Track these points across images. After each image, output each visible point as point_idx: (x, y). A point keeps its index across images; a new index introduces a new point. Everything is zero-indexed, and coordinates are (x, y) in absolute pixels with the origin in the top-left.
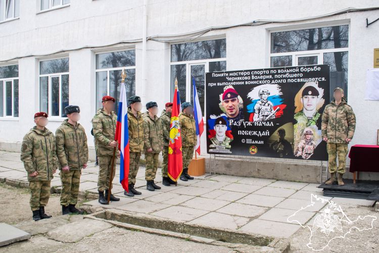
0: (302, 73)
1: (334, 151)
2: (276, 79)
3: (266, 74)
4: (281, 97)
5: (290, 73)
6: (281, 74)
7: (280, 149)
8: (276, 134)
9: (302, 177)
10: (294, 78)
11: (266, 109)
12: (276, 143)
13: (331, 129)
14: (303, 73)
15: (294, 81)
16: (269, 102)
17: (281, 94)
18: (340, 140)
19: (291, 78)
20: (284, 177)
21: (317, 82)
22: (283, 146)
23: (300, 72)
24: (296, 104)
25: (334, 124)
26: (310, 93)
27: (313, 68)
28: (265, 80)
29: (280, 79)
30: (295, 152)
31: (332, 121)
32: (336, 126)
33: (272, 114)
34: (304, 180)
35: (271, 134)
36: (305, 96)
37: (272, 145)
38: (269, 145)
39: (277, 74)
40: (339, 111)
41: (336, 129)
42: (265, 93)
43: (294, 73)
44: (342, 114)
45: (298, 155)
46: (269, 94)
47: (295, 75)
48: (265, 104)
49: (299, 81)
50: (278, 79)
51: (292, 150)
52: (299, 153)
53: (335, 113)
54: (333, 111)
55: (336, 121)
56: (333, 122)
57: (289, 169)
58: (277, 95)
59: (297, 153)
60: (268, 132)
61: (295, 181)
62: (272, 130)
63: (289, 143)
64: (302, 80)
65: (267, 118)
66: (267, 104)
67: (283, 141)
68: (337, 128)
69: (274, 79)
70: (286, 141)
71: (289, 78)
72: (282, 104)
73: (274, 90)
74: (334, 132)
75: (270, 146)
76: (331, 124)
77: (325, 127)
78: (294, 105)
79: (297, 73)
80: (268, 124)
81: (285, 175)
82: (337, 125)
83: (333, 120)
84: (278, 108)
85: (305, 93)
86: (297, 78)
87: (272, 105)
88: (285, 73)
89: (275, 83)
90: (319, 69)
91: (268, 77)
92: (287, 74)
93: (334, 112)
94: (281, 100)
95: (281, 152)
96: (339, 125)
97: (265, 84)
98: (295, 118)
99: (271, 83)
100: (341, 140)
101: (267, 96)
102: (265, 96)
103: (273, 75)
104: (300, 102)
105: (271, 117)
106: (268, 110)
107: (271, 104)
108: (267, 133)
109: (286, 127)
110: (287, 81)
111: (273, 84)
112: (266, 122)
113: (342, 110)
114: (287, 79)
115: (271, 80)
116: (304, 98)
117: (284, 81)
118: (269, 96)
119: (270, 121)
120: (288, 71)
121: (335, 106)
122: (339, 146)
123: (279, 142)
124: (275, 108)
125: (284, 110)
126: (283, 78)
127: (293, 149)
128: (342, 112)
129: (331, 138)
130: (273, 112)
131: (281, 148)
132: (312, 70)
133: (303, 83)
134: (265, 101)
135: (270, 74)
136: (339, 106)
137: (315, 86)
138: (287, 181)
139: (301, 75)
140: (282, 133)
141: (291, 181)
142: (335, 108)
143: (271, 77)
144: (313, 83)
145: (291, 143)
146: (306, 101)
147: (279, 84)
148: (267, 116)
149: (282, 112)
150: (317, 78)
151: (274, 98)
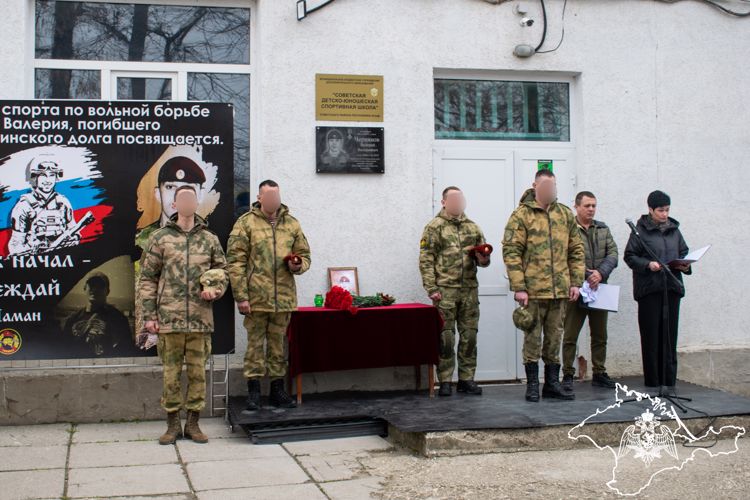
0: (158, 119)
1: (178, 355)
2: (82, 132)
3: (50, 117)
4: (96, 183)
5: (125, 119)
6: (96, 118)
7: (92, 331)
8: (81, 290)
9: (144, 405)
10: (135, 133)
11: (52, 219)
12: (82, 315)
13: (176, 296)
14: (162, 119)
15: (136, 140)
16: (60, 198)
17: (97, 174)
18: (198, 324)
19: (126, 133)
20: (90, 414)
21: (201, 148)
22: (102, 323)
23: (152, 118)
24: (142, 205)
25: (184, 280)
26: (180, 174)
27: (189, 110)
28: (47, 133)
29: (95, 133)
30: (137, 336)
31: (177, 273)
32: (187, 287)
33: (68, 233)
34: (151, 413)
35: (65, 290)
36: (167, 183)
37: (70, 323)
38: (59, 322)
39: (86, 117)
40: (194, 247)
41: (188, 296)
42: (48, 173)
43: (137, 119)
44: (203, 254)
45: (147, 345)
46: (61, 174)
47: (140, 125)
48: (48, 202)
49: (149, 140)
50: (88, 133)
51: (131, 332)
52: (152, 339)
53: (185, 253)
54: (177, 246)
55: (188, 273)
56: (182, 276)
57: (105, 387)
58: (86, 178)
59: (144, 339)
60: (57, 286)
61: (123, 421)
62: (68, 278)
63: (120, 314)
64: (157, 139)
65: (54, 244)
66: (52, 205)
67: (102, 308)
68: (190, 292)
69: (77, 133)
70: (111, 308)
71: (121, 132)
72: (101, 204)
73: (76, 164)
74: (183, 303)
75: (63, 325)
76: (173, 282)
77: (153, 290)
78: (136, 206)
79: (144, 119)
80: (57, 263)
81: (96, 406)
82: (191, 283)
83: (181, 270)
84: (88, 215)
85: (167, 175)
86: (144, 133)
87: (69, 206)
88: (109, 118)
89: (80, 145)
90: (205, 112)
91: (55, 125)
92: (115, 122)
93: (182, 249)
94: (97, 192)
95: (97, 339)
96: (196, 284)
97: (46, 144)
98: (137, 242)
99: (65, 142)
100: (201, 323)
101: (52, 180)
102: (47, 181)
103: (73, 120)
104: (154, 199)
105: (67, 239)
106: (58, 221)
107: (66, 202)
108: (54, 288)
109: (111, 269)
110: (114, 139)
111: (72, 145)
112: (51, 255)
113: (199, 243)
114: (114, 133)
115: (66, 135)
116: (164, 188)
117: (108, 140)
118: (61, 179)
119: (62, 252)
120: (118, 112)
121: (182, 233)
122: (193, 339)
123: (90, 314)
124: (78, 215)
125: (104, 221)
126: (103, 132)
127: (134, 328)
128: (201, 250)
129: (174, 321)
130: (74, 225)
131: (96, 329)
132: (187, 114)
133: (163, 148)
134: (46, 196)
135: (62, 117)
136: (192, 234)
137: (196, 156)
138: (101, 421)
139: (156, 126)
140: (100, 285)
141: (112, 422)
142: (182, 239)
143: (65, 125)
144: (188, 149)
145: (127, 314)
146: (168, 196)
147: (89, 146)
148: (53, 238)
149: (100, 228)
150: (199, 137)
151: (76, 186)
